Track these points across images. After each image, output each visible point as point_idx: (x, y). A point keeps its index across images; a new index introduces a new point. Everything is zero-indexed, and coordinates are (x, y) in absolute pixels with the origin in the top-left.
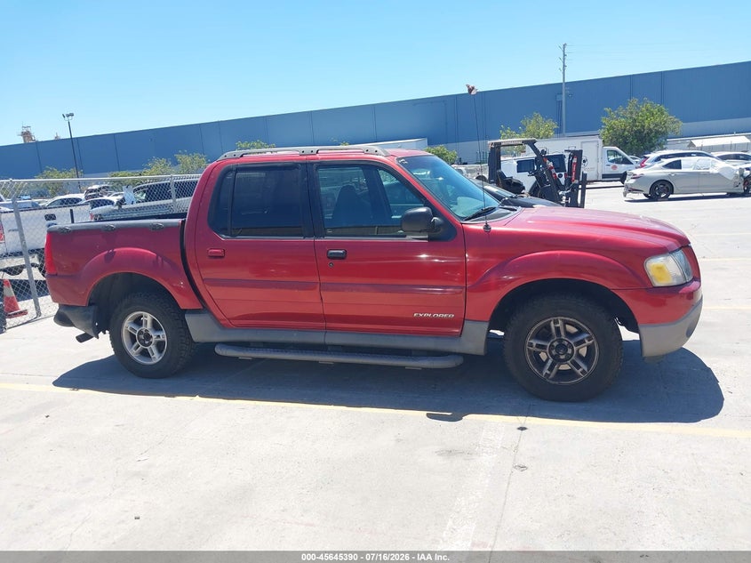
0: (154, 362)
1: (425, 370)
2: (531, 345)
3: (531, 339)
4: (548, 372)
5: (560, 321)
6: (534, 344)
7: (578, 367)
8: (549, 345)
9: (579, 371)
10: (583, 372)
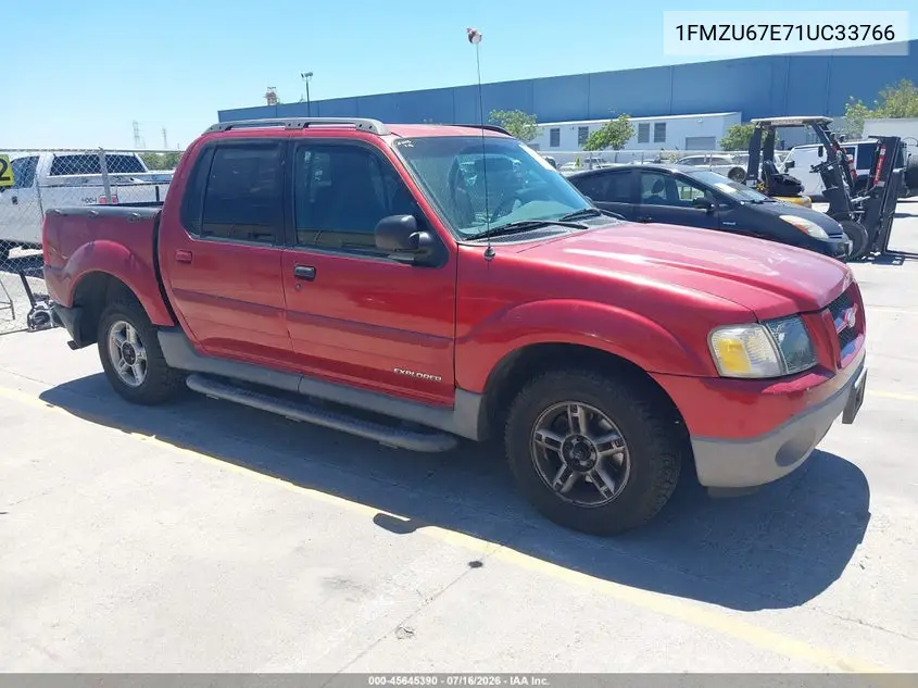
0: (138, 384)
1: (401, 450)
2: (539, 438)
3: (540, 428)
4: (560, 483)
5: (579, 409)
6: (543, 437)
7: (602, 484)
8: (563, 442)
9: (602, 490)
10: (608, 492)
